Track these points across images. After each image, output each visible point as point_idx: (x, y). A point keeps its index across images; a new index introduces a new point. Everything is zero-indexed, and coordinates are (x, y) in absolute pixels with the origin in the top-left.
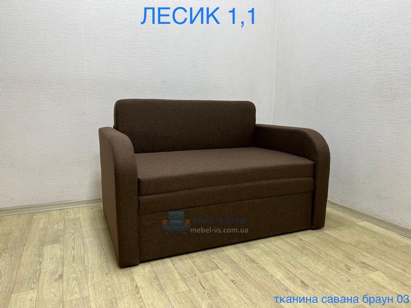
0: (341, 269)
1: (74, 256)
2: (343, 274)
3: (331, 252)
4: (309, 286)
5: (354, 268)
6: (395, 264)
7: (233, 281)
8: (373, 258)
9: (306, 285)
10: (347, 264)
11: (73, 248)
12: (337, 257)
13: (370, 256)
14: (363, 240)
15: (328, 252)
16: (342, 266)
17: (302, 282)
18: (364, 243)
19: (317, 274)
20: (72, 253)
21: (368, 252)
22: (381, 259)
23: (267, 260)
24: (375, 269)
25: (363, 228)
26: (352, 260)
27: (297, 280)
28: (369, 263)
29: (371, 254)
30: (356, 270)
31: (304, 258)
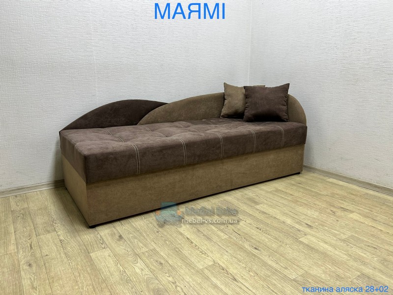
0: (329, 213)
2: (331, 216)
3: (317, 202)
4: (312, 227)
5: (337, 212)
6: (364, 207)
7: (258, 228)
8: (347, 204)
9: (310, 226)
10: (332, 209)
12: (323, 205)
13: (344, 203)
14: (336, 192)
15: (315, 202)
16: (328, 211)
17: (307, 224)
18: (337, 194)
19: (314, 218)
21: (342, 200)
22: (352, 204)
23: (275, 212)
24: (352, 212)
25: (331, 183)
26: (334, 206)
27: (303, 223)
28: (346, 208)
29: (345, 201)
30: (339, 213)
31: (300, 208)
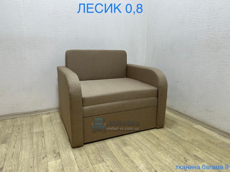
1: (13, 153)
3: (176, 148)
5: (189, 160)
8: (202, 152)
10: (186, 157)
11: (14, 147)
13: (200, 150)
15: (174, 148)
16: (182, 158)
18: (197, 141)
20: (13, 150)
21: (198, 147)
22: (206, 153)
23: (136, 154)
25: (197, 129)
26: (188, 153)
27: (153, 170)
28: (199, 156)
31: (159, 152)
